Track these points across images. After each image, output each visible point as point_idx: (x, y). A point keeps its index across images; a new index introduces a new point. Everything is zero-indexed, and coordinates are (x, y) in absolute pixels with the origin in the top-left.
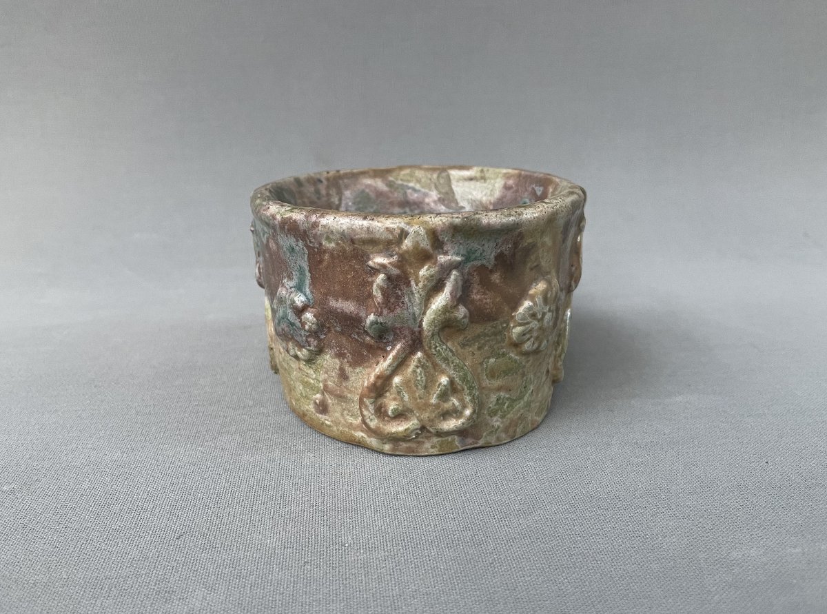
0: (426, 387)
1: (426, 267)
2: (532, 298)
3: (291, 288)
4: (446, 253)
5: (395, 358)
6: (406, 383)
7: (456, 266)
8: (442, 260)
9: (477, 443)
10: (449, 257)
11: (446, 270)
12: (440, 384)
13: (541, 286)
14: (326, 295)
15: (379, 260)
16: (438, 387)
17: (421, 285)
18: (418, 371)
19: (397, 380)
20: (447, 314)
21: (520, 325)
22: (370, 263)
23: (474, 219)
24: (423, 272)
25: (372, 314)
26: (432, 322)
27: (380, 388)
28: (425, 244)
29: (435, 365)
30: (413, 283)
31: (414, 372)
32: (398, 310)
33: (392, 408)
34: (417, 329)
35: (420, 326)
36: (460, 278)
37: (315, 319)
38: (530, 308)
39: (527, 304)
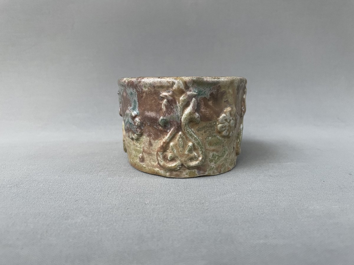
0: (183, 147)
1: (182, 96)
2: (225, 113)
3: (131, 109)
4: (190, 91)
5: (170, 134)
6: (175, 145)
7: (194, 96)
8: (189, 94)
9: (205, 173)
10: (192, 93)
11: (190, 97)
12: (189, 146)
13: (229, 109)
14: (144, 110)
15: (164, 94)
16: (188, 147)
17: (180, 103)
18: (180, 139)
19: (172, 144)
20: (191, 116)
21: (221, 123)
22: (161, 95)
23: (201, 79)
24: (182, 98)
25: (162, 117)
26: (185, 119)
27: (165, 148)
28: (182, 87)
29: (187, 138)
30: (177, 103)
31: (178, 140)
32: (172, 114)
33: (169, 156)
34: (179, 122)
35: (181, 121)
36: (196, 102)
37: (139, 121)
38: (224, 117)
39: (223, 115)
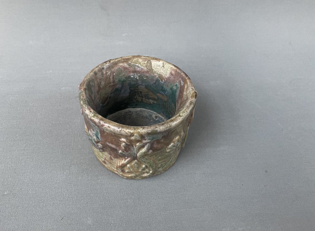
0: (138, 168)
1: (139, 143)
2: (174, 143)
3: (94, 134)
4: (145, 140)
5: (128, 161)
6: (132, 167)
7: (149, 143)
8: (144, 142)
10: (146, 141)
11: (146, 144)
12: (143, 167)
13: (177, 138)
14: (106, 141)
15: (123, 140)
17: (137, 147)
18: (136, 164)
19: (128, 165)
20: (145, 154)
21: (169, 149)
22: (120, 140)
23: (155, 131)
24: (138, 144)
25: (121, 151)
26: (140, 155)
27: (123, 167)
28: (139, 138)
29: (141, 163)
30: (134, 146)
31: (134, 164)
32: (129, 152)
33: (127, 171)
34: (135, 156)
35: (137, 155)
36: (150, 146)
37: (102, 146)
38: (173, 145)
39: (172, 144)
